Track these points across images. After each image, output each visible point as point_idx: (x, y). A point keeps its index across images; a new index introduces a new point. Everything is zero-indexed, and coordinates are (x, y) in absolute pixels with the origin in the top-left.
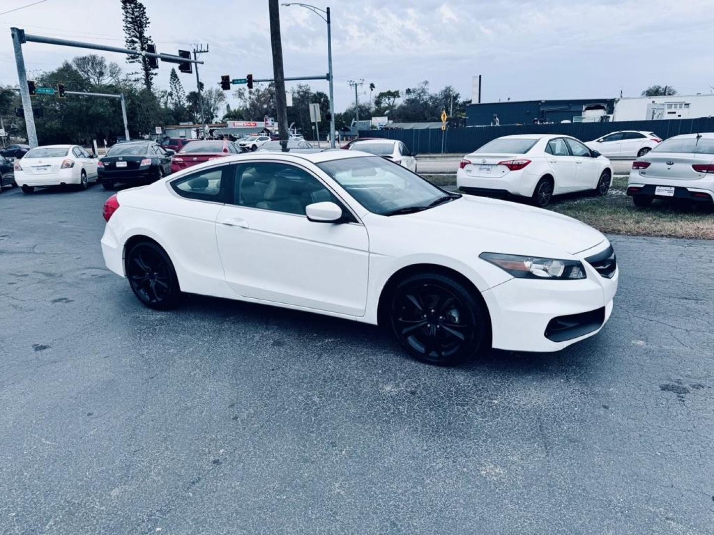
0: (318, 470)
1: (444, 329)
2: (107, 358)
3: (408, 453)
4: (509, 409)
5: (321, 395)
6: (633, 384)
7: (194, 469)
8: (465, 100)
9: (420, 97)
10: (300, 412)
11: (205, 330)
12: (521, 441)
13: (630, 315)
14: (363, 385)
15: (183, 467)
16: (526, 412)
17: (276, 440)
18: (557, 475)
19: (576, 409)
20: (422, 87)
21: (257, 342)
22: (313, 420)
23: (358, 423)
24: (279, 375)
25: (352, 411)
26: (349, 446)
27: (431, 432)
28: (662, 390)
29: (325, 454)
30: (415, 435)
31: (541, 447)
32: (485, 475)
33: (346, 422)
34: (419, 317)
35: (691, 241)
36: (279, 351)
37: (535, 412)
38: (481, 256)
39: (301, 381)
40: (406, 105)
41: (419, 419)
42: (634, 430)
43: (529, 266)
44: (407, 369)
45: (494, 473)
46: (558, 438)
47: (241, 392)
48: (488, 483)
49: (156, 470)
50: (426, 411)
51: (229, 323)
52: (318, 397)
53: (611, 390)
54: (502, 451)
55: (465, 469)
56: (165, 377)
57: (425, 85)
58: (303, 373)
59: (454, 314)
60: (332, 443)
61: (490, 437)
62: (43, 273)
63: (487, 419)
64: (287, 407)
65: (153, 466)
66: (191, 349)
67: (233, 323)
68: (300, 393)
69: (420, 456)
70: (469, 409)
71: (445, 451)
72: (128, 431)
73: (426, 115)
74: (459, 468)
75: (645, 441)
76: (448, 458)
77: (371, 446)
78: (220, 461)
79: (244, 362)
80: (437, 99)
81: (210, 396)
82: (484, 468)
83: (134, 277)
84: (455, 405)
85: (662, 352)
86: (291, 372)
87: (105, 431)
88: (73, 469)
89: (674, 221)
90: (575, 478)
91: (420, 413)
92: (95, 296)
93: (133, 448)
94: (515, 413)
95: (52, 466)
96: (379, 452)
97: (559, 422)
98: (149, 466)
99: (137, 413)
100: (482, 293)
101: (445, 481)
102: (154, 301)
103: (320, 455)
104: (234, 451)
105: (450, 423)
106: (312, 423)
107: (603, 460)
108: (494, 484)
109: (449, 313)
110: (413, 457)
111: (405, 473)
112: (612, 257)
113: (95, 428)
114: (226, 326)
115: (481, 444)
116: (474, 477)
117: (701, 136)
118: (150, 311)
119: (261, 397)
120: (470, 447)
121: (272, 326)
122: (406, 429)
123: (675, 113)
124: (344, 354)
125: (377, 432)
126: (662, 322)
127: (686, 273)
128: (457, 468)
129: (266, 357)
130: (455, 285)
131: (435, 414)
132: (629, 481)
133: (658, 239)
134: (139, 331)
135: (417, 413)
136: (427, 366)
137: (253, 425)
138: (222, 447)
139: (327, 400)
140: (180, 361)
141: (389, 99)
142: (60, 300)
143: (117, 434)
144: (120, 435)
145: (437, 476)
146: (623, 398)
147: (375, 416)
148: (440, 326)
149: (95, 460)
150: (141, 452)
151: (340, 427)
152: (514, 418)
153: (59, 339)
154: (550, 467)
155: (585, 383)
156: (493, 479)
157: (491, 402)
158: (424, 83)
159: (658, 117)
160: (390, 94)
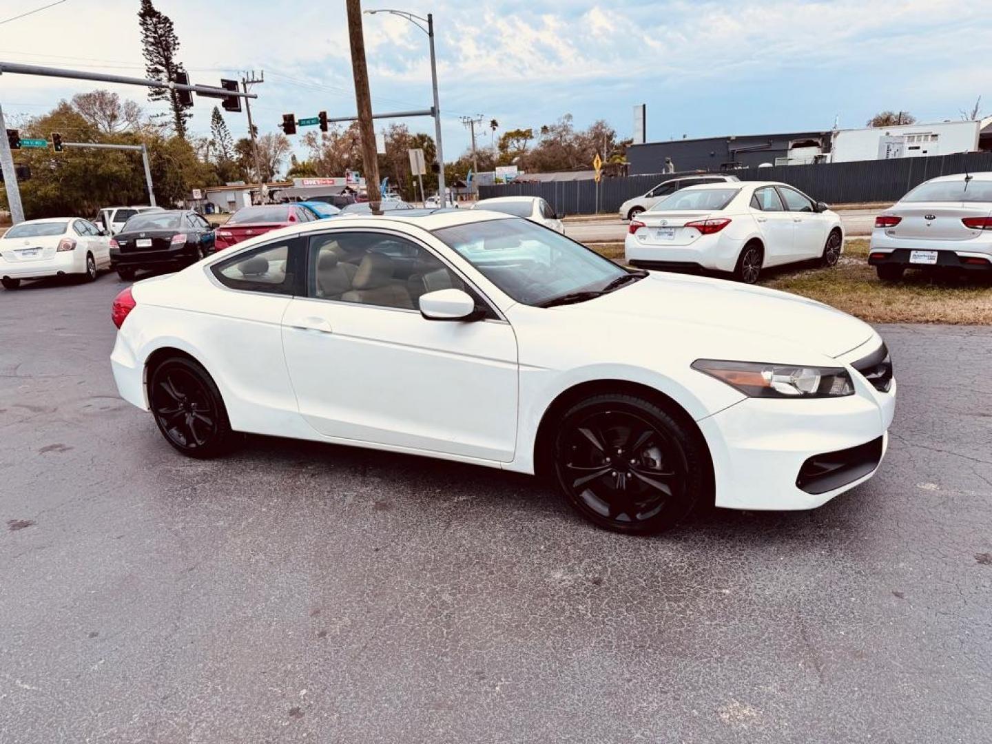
0: (460, 722)
1: (638, 479)
2: (122, 539)
3: (602, 686)
4: (750, 603)
5: (454, 591)
6: (933, 554)
7: (259, 726)
8: (623, 140)
9: (561, 137)
10: (423, 620)
11: (270, 488)
12: (776, 658)
13: (907, 443)
14: (518, 571)
15: (240, 724)
16: (776, 608)
17: (389, 669)
18: (844, 717)
19: (853, 599)
21: (351, 505)
22: (445, 633)
23: (515, 636)
24: (386, 559)
25: (505, 616)
26: (505, 678)
27: (633, 648)
28: (979, 562)
29: (469, 693)
30: (608, 654)
31: (810, 667)
32: (727, 721)
33: (496, 636)
34: (598, 461)
35: (971, 328)
36: (385, 518)
37: (790, 606)
38: (692, 366)
39: (421, 567)
40: (542, 148)
41: (611, 626)
42: (950, 632)
43: (770, 378)
44: (583, 543)
45: (741, 717)
46: (834, 650)
47: (330, 589)
48: (736, 736)
49: (198, 731)
50: (621, 613)
51: (306, 476)
52: (450, 594)
53: (901, 565)
54: (749, 676)
55: (694, 711)
56: (212, 567)
57: (568, 121)
58: (423, 554)
59: (654, 455)
60: (477, 673)
61: (727, 653)
62: (27, 407)
63: (717, 622)
64: (402, 612)
65: (194, 724)
66: (250, 520)
67: (313, 475)
68: (420, 588)
69: (620, 691)
70: (687, 606)
71: (660, 681)
72: (154, 661)
73: (571, 162)
74: (685, 710)
75: (971, 651)
76: (666, 693)
77: (540, 676)
78: (301, 711)
79: (332, 539)
80: (584, 139)
81: (281, 597)
82: (725, 708)
83: (162, 411)
84: (665, 600)
85: (966, 500)
86: (405, 554)
87: (116, 662)
88: (65, 732)
89: (940, 299)
90: (873, 721)
91: (612, 615)
92: (105, 440)
93: (161, 692)
94: (759, 609)
95: (30, 729)
96: (554, 685)
97: (831, 623)
98: (187, 724)
99: (168, 630)
100: (698, 423)
101: (665, 734)
102: (193, 445)
103: (461, 695)
104: (323, 691)
105: (660, 632)
106: (444, 639)
107: (913, 687)
108: (745, 737)
109: (645, 455)
110: (610, 693)
111: (599, 721)
112: (887, 360)
113: (101, 659)
114: (302, 480)
115: (715, 665)
116: (711, 725)
117: (971, 177)
118: (187, 460)
119: (361, 596)
120: (697, 671)
121: (372, 479)
122: (593, 645)
123: (918, 148)
124: (484, 520)
125: (548, 651)
126: (955, 452)
127: (974, 376)
128: (681, 710)
129: (364, 530)
130: (655, 411)
131: (636, 617)
132: (960, 723)
133: (922, 327)
134: (170, 494)
135: (607, 616)
136: (613, 536)
137: (350, 645)
138: (303, 686)
139: (465, 598)
140: (233, 539)
141: (518, 141)
142: (52, 448)
143: (136, 669)
144: (141, 669)
145: (651, 726)
146: (922, 578)
147: (542, 624)
148: (632, 475)
149: (99, 715)
150: (174, 699)
151: (488, 645)
152: (760, 619)
153: (48, 511)
154: (830, 702)
155: (859, 555)
156: (743, 728)
157: (721, 593)
158: (566, 117)
159: (895, 155)
160: (519, 134)
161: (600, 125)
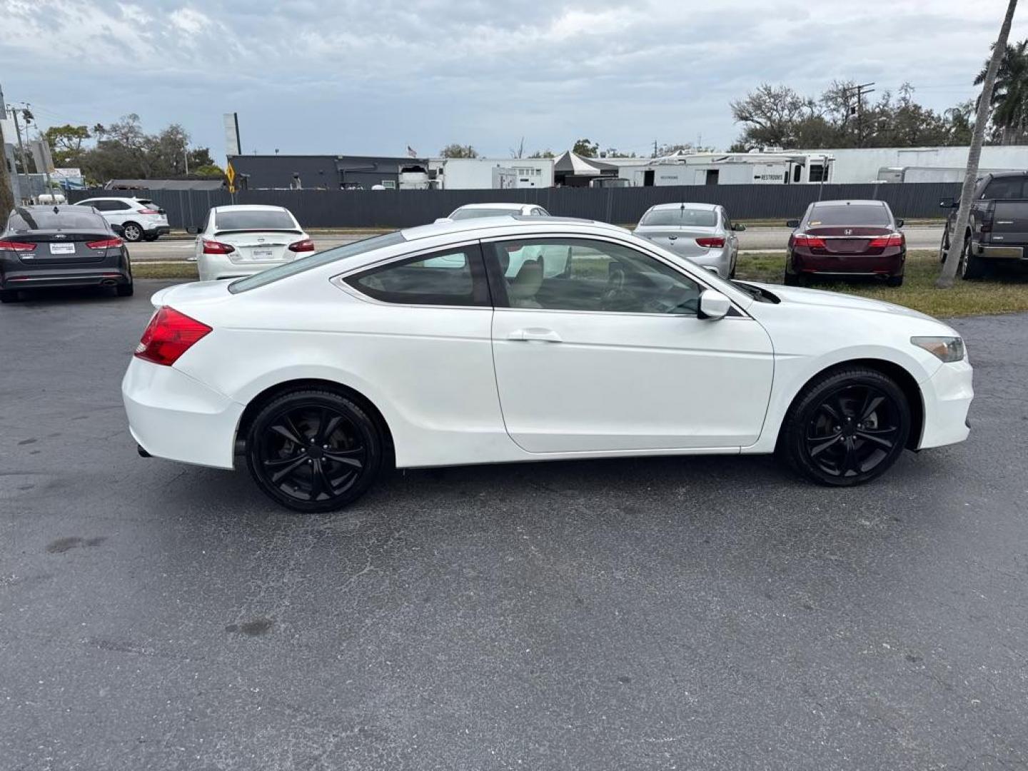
8: (197, 149)
9: (127, 139)
20: (128, 123)
40: (100, 150)
57: (134, 121)
73: (143, 168)
80: (156, 144)
123: (527, 180)
141: (70, 139)
158: (130, 117)
159: (509, 185)
160: (69, 131)
161: (175, 130)
